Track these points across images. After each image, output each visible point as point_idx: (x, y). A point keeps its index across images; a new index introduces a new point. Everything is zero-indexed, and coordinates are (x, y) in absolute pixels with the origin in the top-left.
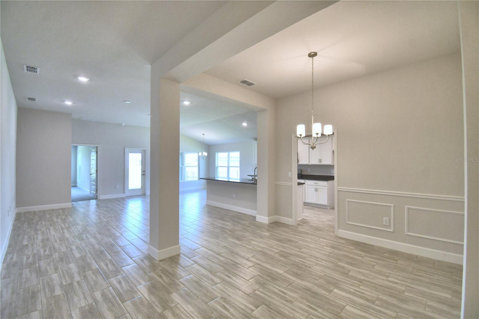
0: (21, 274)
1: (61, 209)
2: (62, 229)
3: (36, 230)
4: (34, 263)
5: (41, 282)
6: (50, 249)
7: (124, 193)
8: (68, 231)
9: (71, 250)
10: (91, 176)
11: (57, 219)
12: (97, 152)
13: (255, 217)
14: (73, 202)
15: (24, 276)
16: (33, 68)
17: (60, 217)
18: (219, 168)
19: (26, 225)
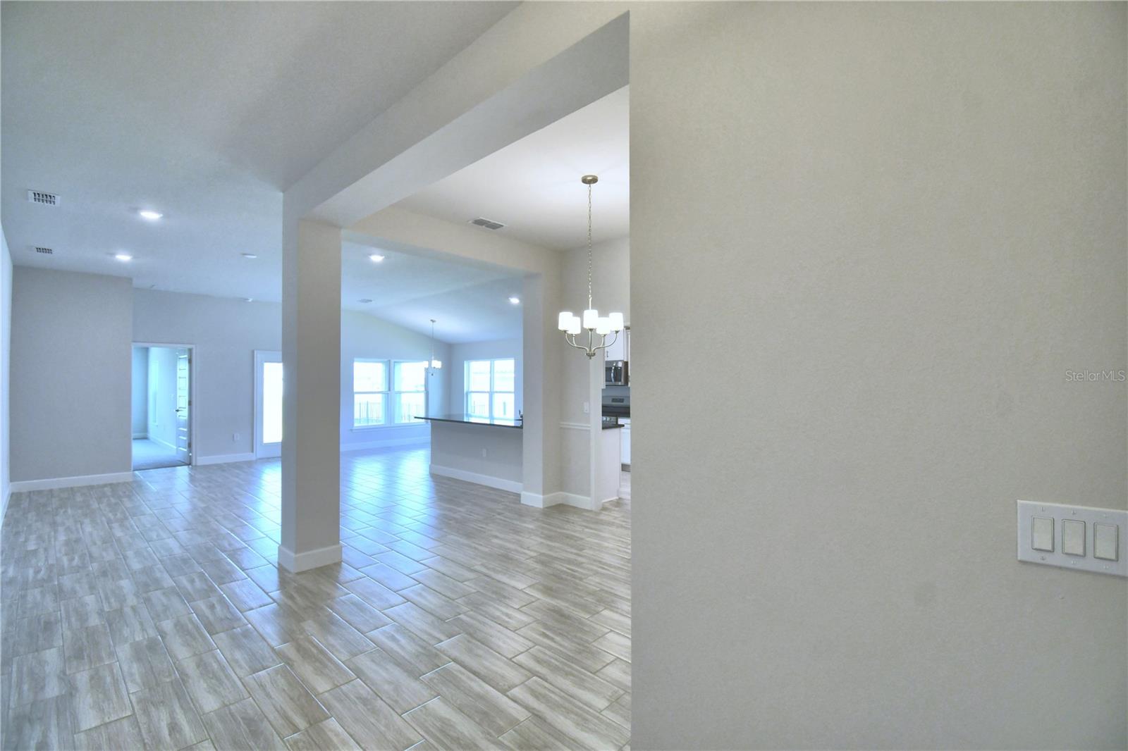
0: (24, 597)
1: (111, 484)
2: (109, 522)
3: (54, 525)
4: (50, 579)
5: (62, 608)
6: (82, 557)
7: (253, 451)
8: (122, 525)
9: (125, 558)
10: (179, 413)
11: (99, 504)
12: (190, 361)
13: (518, 496)
14: (136, 472)
15: (30, 598)
16: (46, 195)
17: (105, 500)
18: (472, 394)
19: (31, 516)
